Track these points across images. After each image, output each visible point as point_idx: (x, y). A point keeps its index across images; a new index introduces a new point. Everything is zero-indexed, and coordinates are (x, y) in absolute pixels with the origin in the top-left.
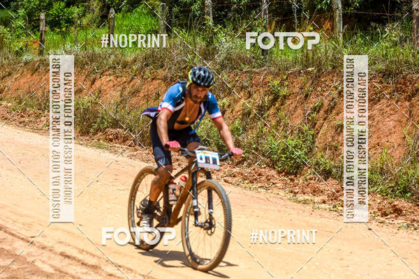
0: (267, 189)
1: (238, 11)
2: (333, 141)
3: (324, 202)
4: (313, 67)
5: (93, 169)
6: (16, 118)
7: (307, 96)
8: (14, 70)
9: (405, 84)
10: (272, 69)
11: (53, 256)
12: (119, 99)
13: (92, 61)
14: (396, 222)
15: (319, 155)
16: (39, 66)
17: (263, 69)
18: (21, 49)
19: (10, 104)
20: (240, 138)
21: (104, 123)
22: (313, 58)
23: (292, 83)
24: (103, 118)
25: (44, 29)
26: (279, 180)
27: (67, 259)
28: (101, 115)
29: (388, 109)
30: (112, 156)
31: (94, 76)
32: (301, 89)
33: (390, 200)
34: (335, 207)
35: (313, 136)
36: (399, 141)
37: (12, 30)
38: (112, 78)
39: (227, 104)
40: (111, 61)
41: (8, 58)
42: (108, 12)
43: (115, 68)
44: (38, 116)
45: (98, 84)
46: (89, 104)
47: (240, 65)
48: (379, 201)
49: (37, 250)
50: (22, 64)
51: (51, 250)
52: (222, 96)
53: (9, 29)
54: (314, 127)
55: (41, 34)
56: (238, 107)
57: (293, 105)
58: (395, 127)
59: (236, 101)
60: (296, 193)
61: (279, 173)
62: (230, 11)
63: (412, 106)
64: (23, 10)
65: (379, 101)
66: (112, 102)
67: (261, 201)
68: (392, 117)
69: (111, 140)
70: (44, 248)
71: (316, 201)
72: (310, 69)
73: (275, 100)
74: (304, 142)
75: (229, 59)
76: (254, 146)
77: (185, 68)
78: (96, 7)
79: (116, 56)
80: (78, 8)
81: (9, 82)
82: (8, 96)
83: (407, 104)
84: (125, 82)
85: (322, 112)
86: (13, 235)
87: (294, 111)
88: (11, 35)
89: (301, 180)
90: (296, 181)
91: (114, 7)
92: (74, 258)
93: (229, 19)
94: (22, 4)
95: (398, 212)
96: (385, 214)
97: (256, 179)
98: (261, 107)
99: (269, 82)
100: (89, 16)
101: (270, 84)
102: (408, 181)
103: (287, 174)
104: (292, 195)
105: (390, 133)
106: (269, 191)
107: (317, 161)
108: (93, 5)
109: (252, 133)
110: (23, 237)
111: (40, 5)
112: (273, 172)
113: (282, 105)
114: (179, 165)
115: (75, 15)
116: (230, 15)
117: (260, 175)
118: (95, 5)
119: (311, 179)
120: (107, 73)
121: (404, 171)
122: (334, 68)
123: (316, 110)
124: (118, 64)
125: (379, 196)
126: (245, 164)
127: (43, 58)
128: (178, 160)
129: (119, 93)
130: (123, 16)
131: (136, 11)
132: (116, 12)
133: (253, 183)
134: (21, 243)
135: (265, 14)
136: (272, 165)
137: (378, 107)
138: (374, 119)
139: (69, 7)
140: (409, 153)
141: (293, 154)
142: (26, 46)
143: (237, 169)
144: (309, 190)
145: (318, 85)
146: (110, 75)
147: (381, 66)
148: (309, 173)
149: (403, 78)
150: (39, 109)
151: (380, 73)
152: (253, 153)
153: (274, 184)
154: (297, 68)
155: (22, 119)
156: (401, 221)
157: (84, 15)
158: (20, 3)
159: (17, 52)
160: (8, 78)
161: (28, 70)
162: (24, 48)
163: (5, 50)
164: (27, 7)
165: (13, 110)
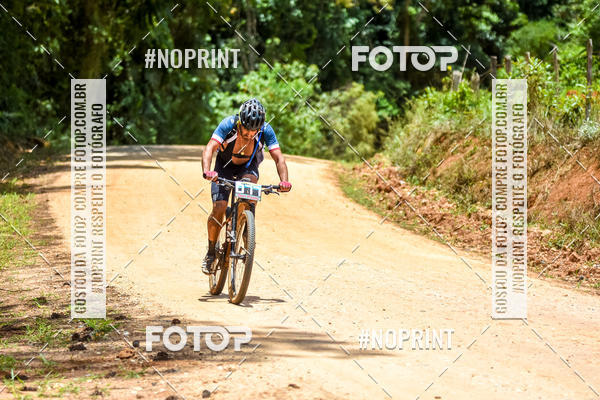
6: (561, 262)
8: (559, 155)
18: (576, 110)
19: (547, 232)
37: (555, 67)
41: (545, 130)
50: (577, 144)
53: (548, 66)
64: (581, 22)
81: (546, 183)
82: (544, 214)
88: (554, 79)
94: (578, 11)
142: (588, 104)
155: (574, 266)
158: (574, 7)
159: (566, 117)
160: (543, 174)
161: (589, 157)
162: (582, 109)
163: (541, 111)
164: (592, 17)
165: (555, 245)
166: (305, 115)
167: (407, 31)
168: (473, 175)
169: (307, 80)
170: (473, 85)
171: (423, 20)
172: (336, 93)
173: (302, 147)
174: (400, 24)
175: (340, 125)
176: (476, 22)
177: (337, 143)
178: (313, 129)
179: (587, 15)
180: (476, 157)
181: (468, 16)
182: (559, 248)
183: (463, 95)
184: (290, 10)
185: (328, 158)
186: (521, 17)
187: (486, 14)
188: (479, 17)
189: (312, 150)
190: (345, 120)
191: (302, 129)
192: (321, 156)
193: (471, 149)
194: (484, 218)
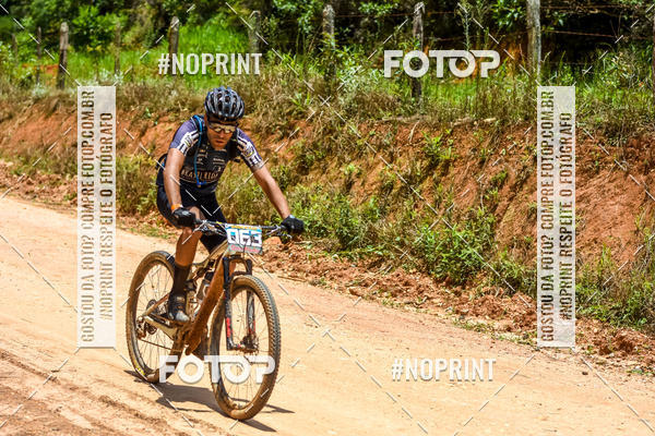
0: (418, 307)
1: (372, 28)
2: (524, 233)
3: (509, 330)
4: (493, 116)
6: (20, 185)
7: (482, 162)
8: (18, 109)
9: (639, 147)
10: (428, 118)
11: (89, 401)
13: (142, 99)
14: (623, 363)
15: (501, 255)
16: (57, 105)
17: (413, 117)
18: (30, 77)
19: (10, 164)
20: (376, 226)
22: (493, 103)
23: (460, 141)
25: (66, 48)
26: (437, 293)
27: (110, 407)
29: (612, 186)
31: (144, 123)
32: (474, 150)
33: (613, 329)
34: (526, 337)
35: (492, 225)
36: (629, 236)
37: (14, 47)
38: (173, 126)
39: (356, 171)
40: (171, 100)
41: (8, 91)
42: (168, 23)
43: (178, 110)
44: (54, 184)
45: (150, 135)
46: (137, 166)
47: (377, 110)
48: (596, 331)
49: (62, 391)
50: (31, 102)
51: (85, 393)
52: (348, 158)
53: (9, 46)
54: (493, 211)
56: (373, 177)
57: (462, 176)
58: (622, 215)
59: (370, 168)
60: (463, 314)
61: (437, 281)
62: (358, 27)
63: (650, 181)
65: (597, 172)
67: (411, 325)
68: (618, 199)
70: (73, 389)
71: (496, 327)
72: (489, 120)
73: (432, 167)
74: (477, 234)
75: (359, 100)
76: (398, 239)
77: (290, 113)
78: (146, 16)
79: (180, 92)
80: (118, 16)
81: (9, 130)
82: (8, 151)
83: (643, 177)
85: (506, 188)
86: (23, 367)
87: (463, 186)
88: (14, 55)
89: (471, 295)
90: (463, 296)
91: (177, 15)
92: (123, 406)
93: (356, 40)
94: (28, 9)
95: (626, 347)
96: (605, 351)
97: (400, 291)
98: (410, 177)
99: (422, 139)
100: (136, 30)
101: (424, 142)
102: (643, 299)
103: (450, 284)
104: (458, 316)
105: (615, 224)
106: (423, 310)
107: (498, 265)
108: (142, 12)
109: (395, 219)
110: (39, 370)
112: (428, 281)
113: (443, 175)
114: (278, 265)
115: (115, 27)
116: (358, 33)
117: (407, 284)
118: (145, 12)
119: (487, 293)
120: (166, 118)
121: (636, 283)
122: (527, 118)
123: (498, 184)
125: (595, 322)
126: (383, 266)
127: (64, 93)
128: (276, 258)
130: (190, 31)
131: (210, 24)
133: (396, 296)
134: (37, 379)
135: (418, 31)
136: (427, 269)
137: (595, 181)
138: (588, 201)
139: (105, 15)
140: (644, 257)
141: (460, 253)
142: (38, 72)
143: (370, 275)
144: (485, 309)
145: (500, 146)
146: (170, 122)
147: (602, 118)
148: (484, 283)
149: (636, 138)
150: (56, 173)
151: (600, 128)
152: (396, 251)
153: (428, 298)
154: (468, 117)
155: (30, 188)
156: (630, 361)
157: (127, 29)
158: (25, 7)
159: (23, 82)
160: (7, 123)
161: (39, 111)
162: (34, 77)
163: (5, 79)
164: (37, 14)
165: (16, 173)
179: (34, 13)
182: (19, 175)
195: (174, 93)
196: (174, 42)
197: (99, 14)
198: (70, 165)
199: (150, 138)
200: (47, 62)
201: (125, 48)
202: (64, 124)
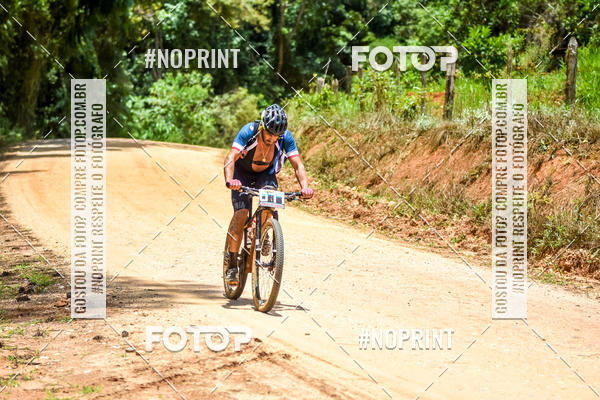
5: (535, 318)
6: (403, 226)
8: (401, 143)
12: (583, 198)
13: (537, 130)
16: (444, 138)
18: (414, 107)
19: (392, 203)
21: (556, 238)
24: (554, 229)
25: (453, 74)
28: (550, 225)
30: (569, 296)
31: (540, 156)
37: (397, 74)
38: (570, 160)
40: (569, 130)
41: (390, 123)
42: (565, 45)
43: (577, 142)
44: (440, 226)
45: (546, 170)
50: (415, 134)
55: (449, 83)
66: (571, 202)
69: (568, 269)
78: (544, 36)
79: (579, 122)
80: (513, 36)
81: (391, 165)
84: (594, 168)
88: (397, 83)
91: (575, 36)
94: (414, 30)
100: (532, 51)
108: (539, 32)
111: (445, 31)
115: (508, 50)
118: (543, 32)
120: (563, 151)
124: (583, 135)
127: (452, 123)
129: (583, 186)
130: (592, 52)
132: (580, 45)
139: (497, 35)
142: (423, 102)
146: (568, 155)
150: (443, 213)
155: (413, 230)
157: (523, 50)
158: (411, 27)
159: (406, 114)
160: (389, 158)
161: (424, 144)
162: (418, 106)
163: (386, 109)
164: (425, 34)
165: (398, 213)
166: (202, 113)
167: (281, 47)
168: (334, 159)
169: (204, 86)
170: (333, 89)
171: (294, 38)
172: (226, 96)
173: (200, 139)
174: (276, 41)
175: (229, 120)
176: (336, 40)
177: (227, 135)
178: (208, 124)
180: (336, 145)
181: (329, 34)
182: (402, 215)
183: (325, 97)
184: (189, 31)
185: (220, 147)
186: (370, 35)
187: (343, 33)
188: (337, 36)
189: (208, 141)
190: (234, 117)
191: (200, 125)
192: (214, 145)
193: (332, 138)
194: (343, 193)
195: (573, 123)
196: (572, 66)
197: (492, 35)
198: (458, 203)
199: (546, 174)
200: (432, 91)
201: (520, 72)
202: (452, 158)
